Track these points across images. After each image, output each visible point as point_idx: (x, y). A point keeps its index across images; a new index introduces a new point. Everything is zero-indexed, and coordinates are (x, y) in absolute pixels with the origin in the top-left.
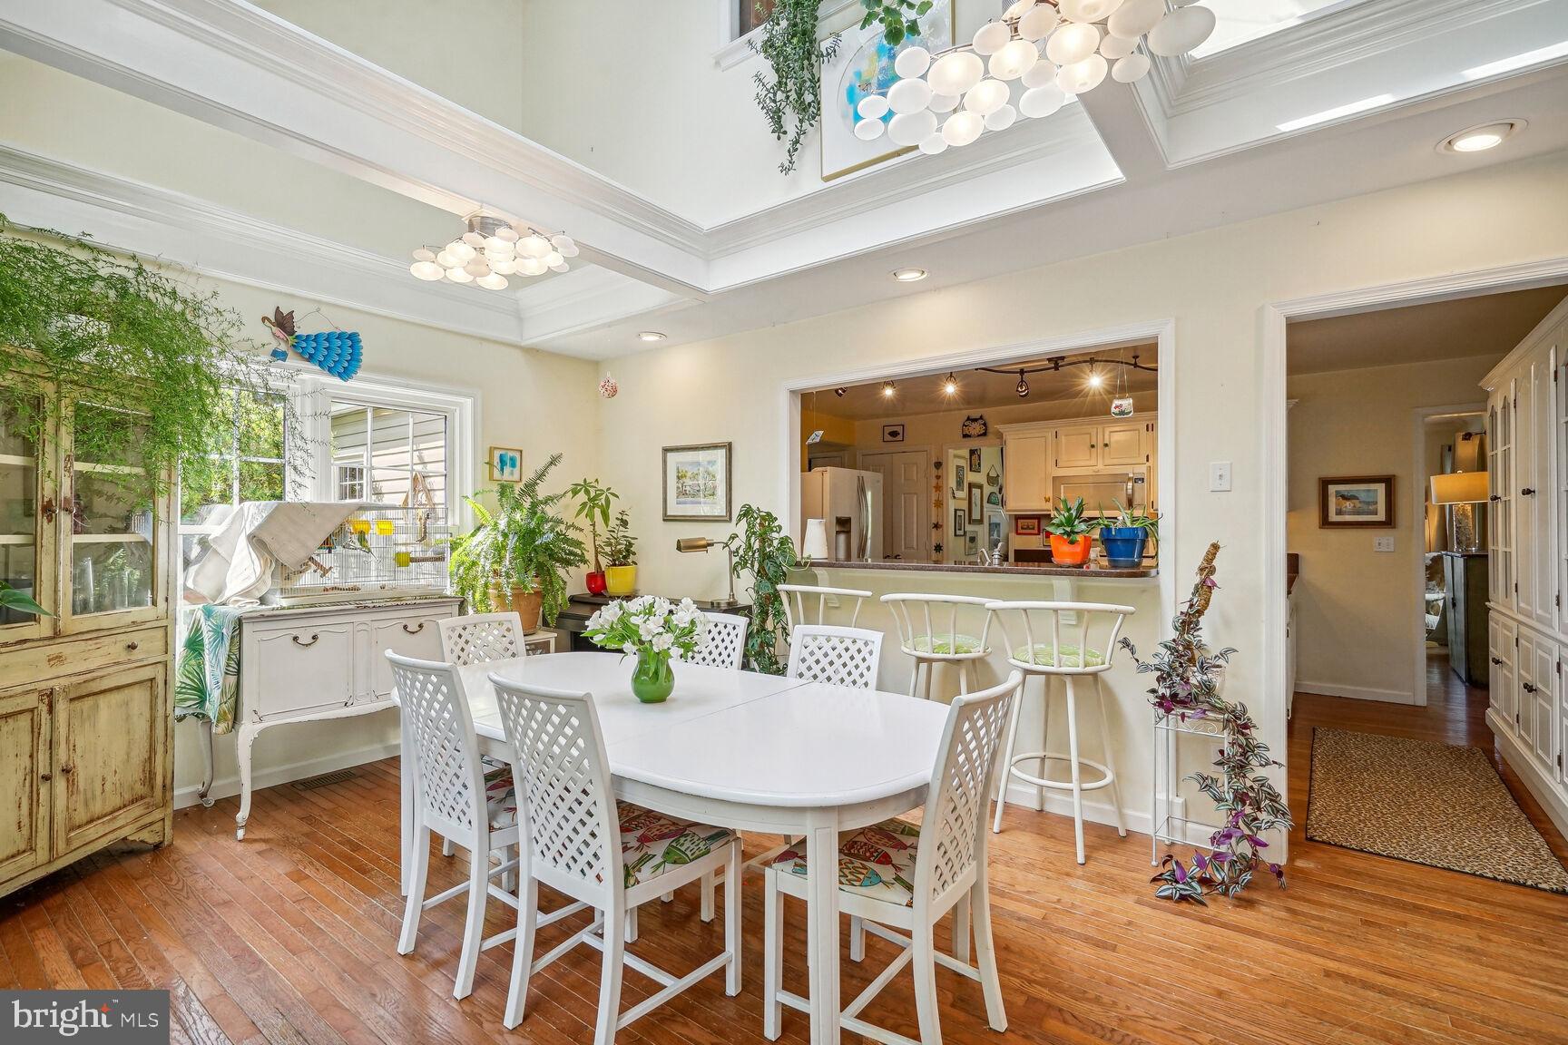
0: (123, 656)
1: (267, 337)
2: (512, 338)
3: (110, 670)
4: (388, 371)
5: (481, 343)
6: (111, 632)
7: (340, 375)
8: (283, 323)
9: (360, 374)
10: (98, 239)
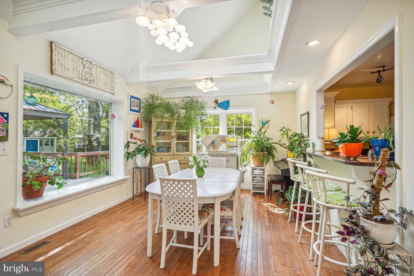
0: (184, 159)
1: (214, 105)
2: (266, 92)
3: (182, 161)
4: (235, 106)
5: (257, 95)
6: (182, 155)
7: (225, 109)
8: (216, 102)
9: (229, 108)
10: (190, 96)
